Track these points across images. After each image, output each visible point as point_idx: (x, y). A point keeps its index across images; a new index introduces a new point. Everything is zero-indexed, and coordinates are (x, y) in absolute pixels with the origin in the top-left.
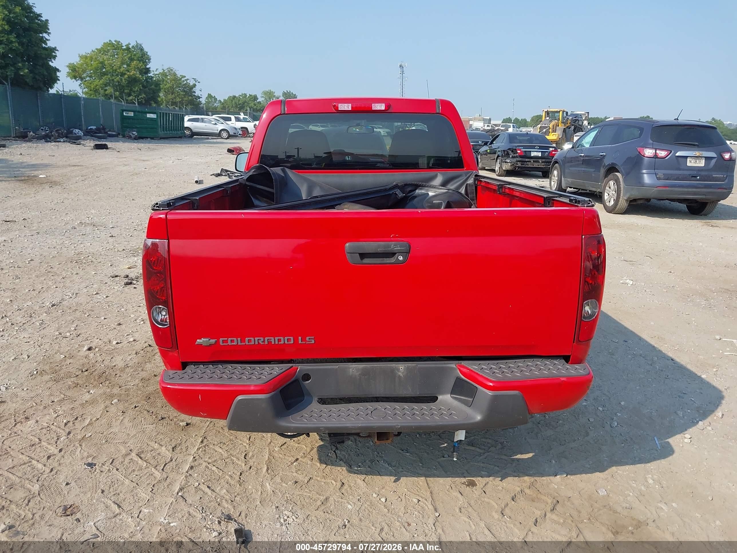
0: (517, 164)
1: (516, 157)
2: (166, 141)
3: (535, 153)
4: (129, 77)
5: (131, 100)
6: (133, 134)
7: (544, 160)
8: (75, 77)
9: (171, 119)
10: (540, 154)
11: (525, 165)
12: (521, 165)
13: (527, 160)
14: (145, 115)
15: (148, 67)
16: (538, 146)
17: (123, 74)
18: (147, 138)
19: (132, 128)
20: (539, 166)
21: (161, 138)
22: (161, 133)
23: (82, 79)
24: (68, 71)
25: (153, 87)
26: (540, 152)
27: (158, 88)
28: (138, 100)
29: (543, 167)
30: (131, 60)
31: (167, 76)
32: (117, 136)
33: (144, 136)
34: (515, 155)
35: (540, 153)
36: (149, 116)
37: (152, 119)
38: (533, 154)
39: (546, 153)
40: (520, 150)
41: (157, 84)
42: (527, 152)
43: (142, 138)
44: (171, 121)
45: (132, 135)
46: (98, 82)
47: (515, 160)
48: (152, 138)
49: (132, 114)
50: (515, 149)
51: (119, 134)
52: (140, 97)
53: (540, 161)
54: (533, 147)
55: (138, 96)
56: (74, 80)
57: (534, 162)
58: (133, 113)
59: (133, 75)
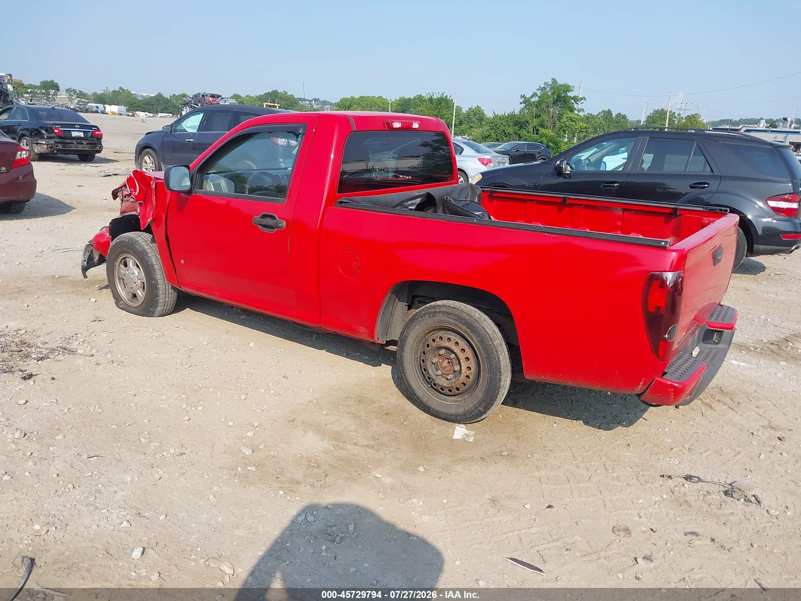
0: (57, 146)
1: (53, 138)
3: (76, 133)
7: (88, 142)
10: (82, 135)
11: (68, 147)
12: (63, 147)
13: (68, 141)
16: (78, 125)
20: (84, 149)
26: (81, 131)
29: (88, 149)
34: (52, 135)
35: (82, 133)
38: (74, 134)
39: (89, 133)
40: (57, 129)
42: (66, 132)
47: (52, 142)
50: (51, 128)
53: (84, 142)
54: (73, 126)
57: (77, 144)
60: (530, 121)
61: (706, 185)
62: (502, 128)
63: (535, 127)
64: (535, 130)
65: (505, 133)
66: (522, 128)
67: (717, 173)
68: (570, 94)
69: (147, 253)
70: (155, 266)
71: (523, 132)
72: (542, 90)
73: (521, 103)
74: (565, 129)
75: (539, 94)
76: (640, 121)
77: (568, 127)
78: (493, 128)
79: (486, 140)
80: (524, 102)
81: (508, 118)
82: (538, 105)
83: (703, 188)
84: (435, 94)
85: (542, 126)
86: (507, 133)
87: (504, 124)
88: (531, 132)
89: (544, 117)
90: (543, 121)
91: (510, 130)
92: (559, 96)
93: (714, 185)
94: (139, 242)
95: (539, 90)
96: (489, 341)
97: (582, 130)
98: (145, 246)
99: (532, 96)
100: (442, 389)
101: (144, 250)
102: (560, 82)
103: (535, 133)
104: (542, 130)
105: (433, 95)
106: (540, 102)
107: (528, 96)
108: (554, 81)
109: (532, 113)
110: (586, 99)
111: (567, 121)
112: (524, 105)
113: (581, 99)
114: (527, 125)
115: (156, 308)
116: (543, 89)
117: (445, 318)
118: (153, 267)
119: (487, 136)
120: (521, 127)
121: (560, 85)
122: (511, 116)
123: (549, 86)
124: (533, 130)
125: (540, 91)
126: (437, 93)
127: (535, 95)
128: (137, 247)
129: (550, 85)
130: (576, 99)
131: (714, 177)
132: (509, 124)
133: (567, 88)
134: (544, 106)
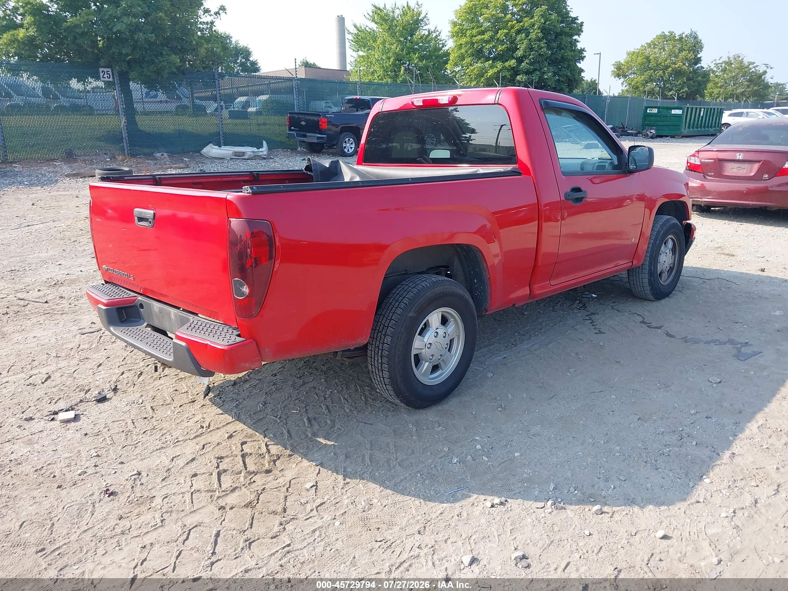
2: (688, 139)
4: (673, 70)
5: (671, 95)
6: (651, 132)
8: (618, 76)
9: (702, 115)
14: (670, 111)
15: (699, 56)
17: (667, 67)
18: (668, 136)
19: (651, 126)
21: (683, 137)
22: (685, 132)
23: (625, 76)
24: (613, 69)
25: (700, 78)
27: (705, 80)
28: (678, 94)
30: (681, 50)
31: (732, 64)
32: (636, 135)
33: (664, 134)
36: (674, 112)
37: (676, 116)
41: (706, 75)
43: (661, 137)
44: (703, 117)
45: (649, 133)
46: (640, 79)
48: (673, 137)
49: (655, 111)
51: (639, 133)
52: (682, 91)
55: (680, 90)
56: (617, 78)
58: (657, 109)
59: (679, 67)
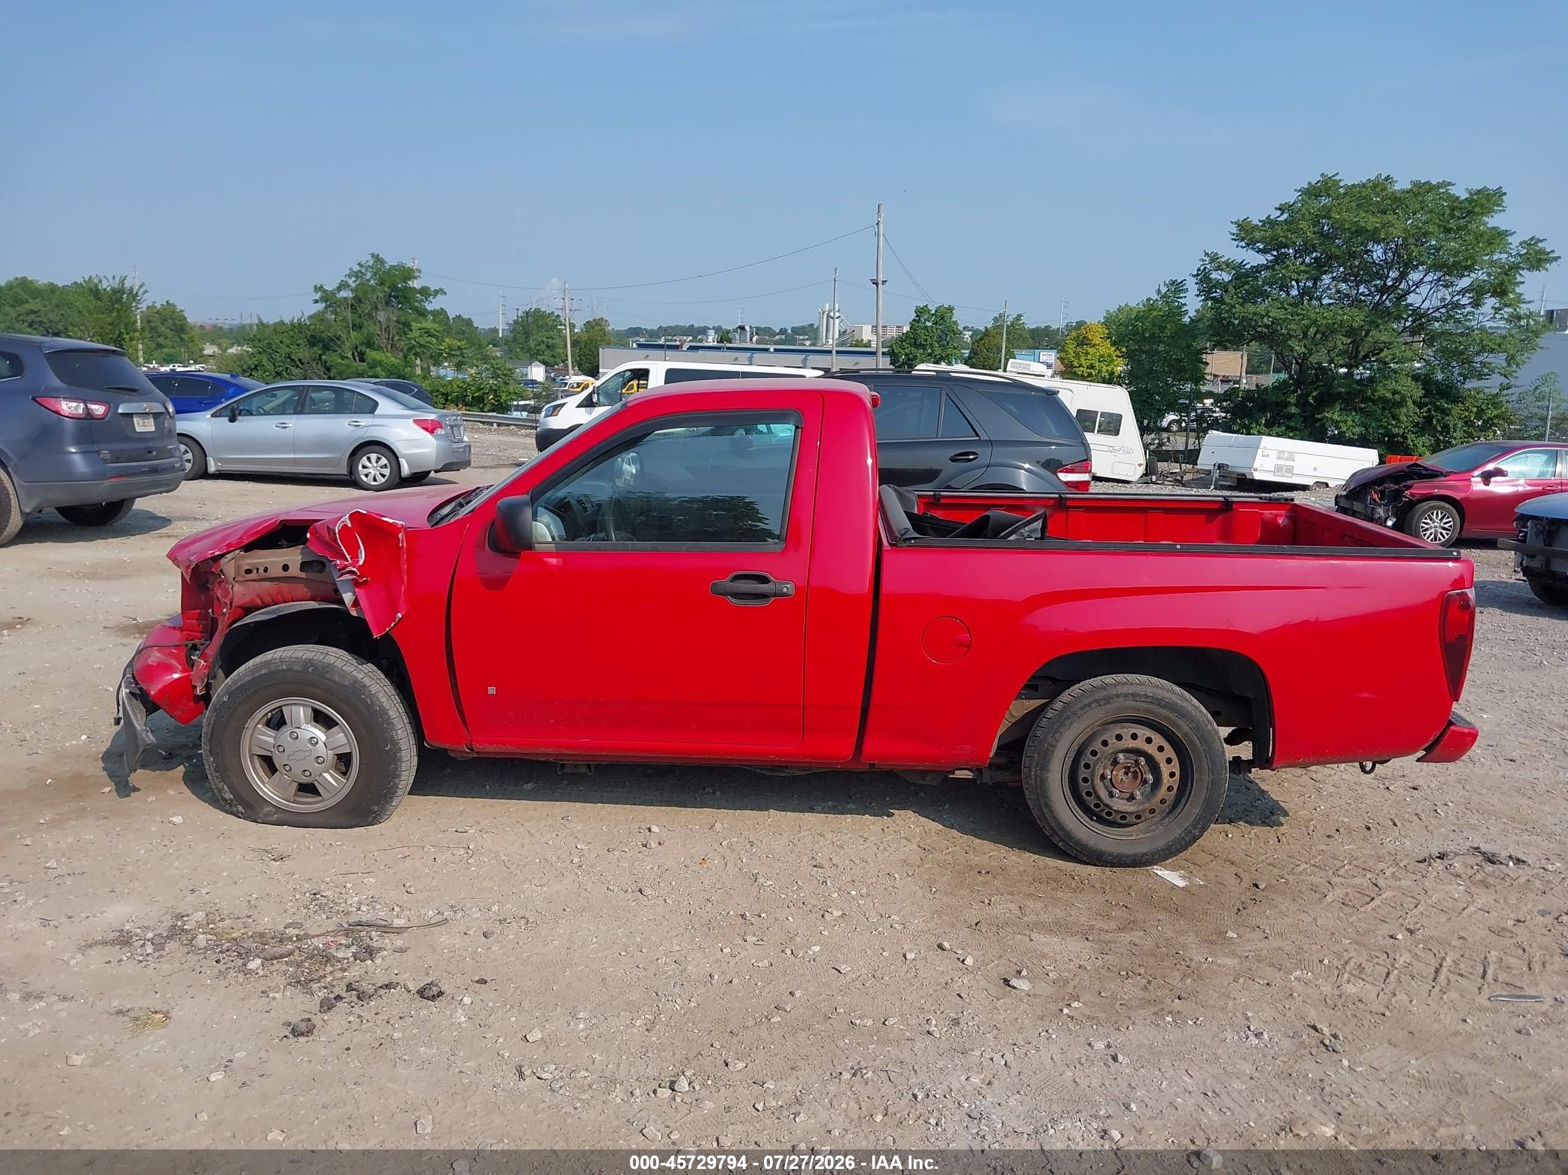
60: (344, 337)
61: (971, 457)
62: (284, 350)
63: (356, 348)
64: (356, 354)
65: (293, 360)
66: (328, 350)
67: (984, 437)
68: (416, 284)
69: (364, 686)
70: (391, 713)
71: (330, 358)
72: (357, 277)
73: (316, 302)
74: (418, 350)
75: (353, 285)
76: (495, 331)
77: (424, 346)
78: (264, 351)
79: (251, 375)
80: (324, 299)
81: (291, 330)
82: (355, 304)
83: (969, 460)
84: (104, 281)
85: (369, 344)
86: (296, 359)
87: (287, 341)
88: (348, 358)
89: (371, 328)
90: (370, 335)
91: (304, 353)
92: (394, 288)
93: (984, 455)
94: (336, 667)
95: (350, 276)
96: (1207, 726)
97: (453, 353)
98: (355, 673)
99: (339, 289)
100: (1123, 818)
101: (356, 681)
102: (391, 261)
103: (357, 359)
104: (371, 354)
105: (100, 281)
106: (358, 300)
107: (329, 287)
108: (377, 258)
109: (344, 320)
110: (445, 293)
111: (421, 336)
112: (324, 305)
113: (436, 293)
114: (339, 343)
115: (387, 802)
116: (357, 275)
117: (1129, 703)
118: (386, 714)
119: (253, 366)
120: (326, 348)
121: (392, 267)
122: (297, 328)
123: (370, 269)
124: (353, 354)
125: (354, 279)
126: (111, 279)
127: (343, 285)
128: (336, 678)
129: (371, 267)
130: (425, 292)
131: (980, 443)
132: (298, 342)
133: (408, 274)
134: (366, 308)
